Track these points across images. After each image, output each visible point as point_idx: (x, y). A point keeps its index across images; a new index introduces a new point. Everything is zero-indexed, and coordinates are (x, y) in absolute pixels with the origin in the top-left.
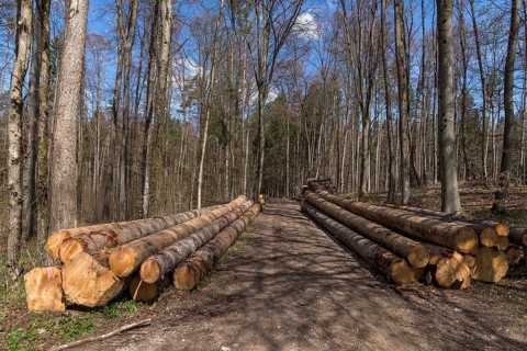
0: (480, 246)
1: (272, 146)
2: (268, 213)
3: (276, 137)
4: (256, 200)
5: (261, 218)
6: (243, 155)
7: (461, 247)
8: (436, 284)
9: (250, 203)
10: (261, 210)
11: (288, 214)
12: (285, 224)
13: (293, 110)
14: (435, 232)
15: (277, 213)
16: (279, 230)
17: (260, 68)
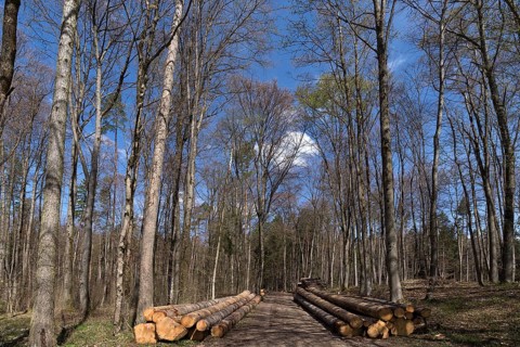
0: (395, 317)
1: (270, 253)
2: (268, 301)
3: (274, 248)
4: (257, 293)
5: (262, 305)
6: (246, 261)
7: (384, 318)
8: (368, 336)
9: (253, 295)
10: (262, 300)
11: (282, 303)
12: (280, 308)
13: (288, 228)
14: (370, 311)
15: (275, 302)
16: (275, 312)
17: (260, 204)
